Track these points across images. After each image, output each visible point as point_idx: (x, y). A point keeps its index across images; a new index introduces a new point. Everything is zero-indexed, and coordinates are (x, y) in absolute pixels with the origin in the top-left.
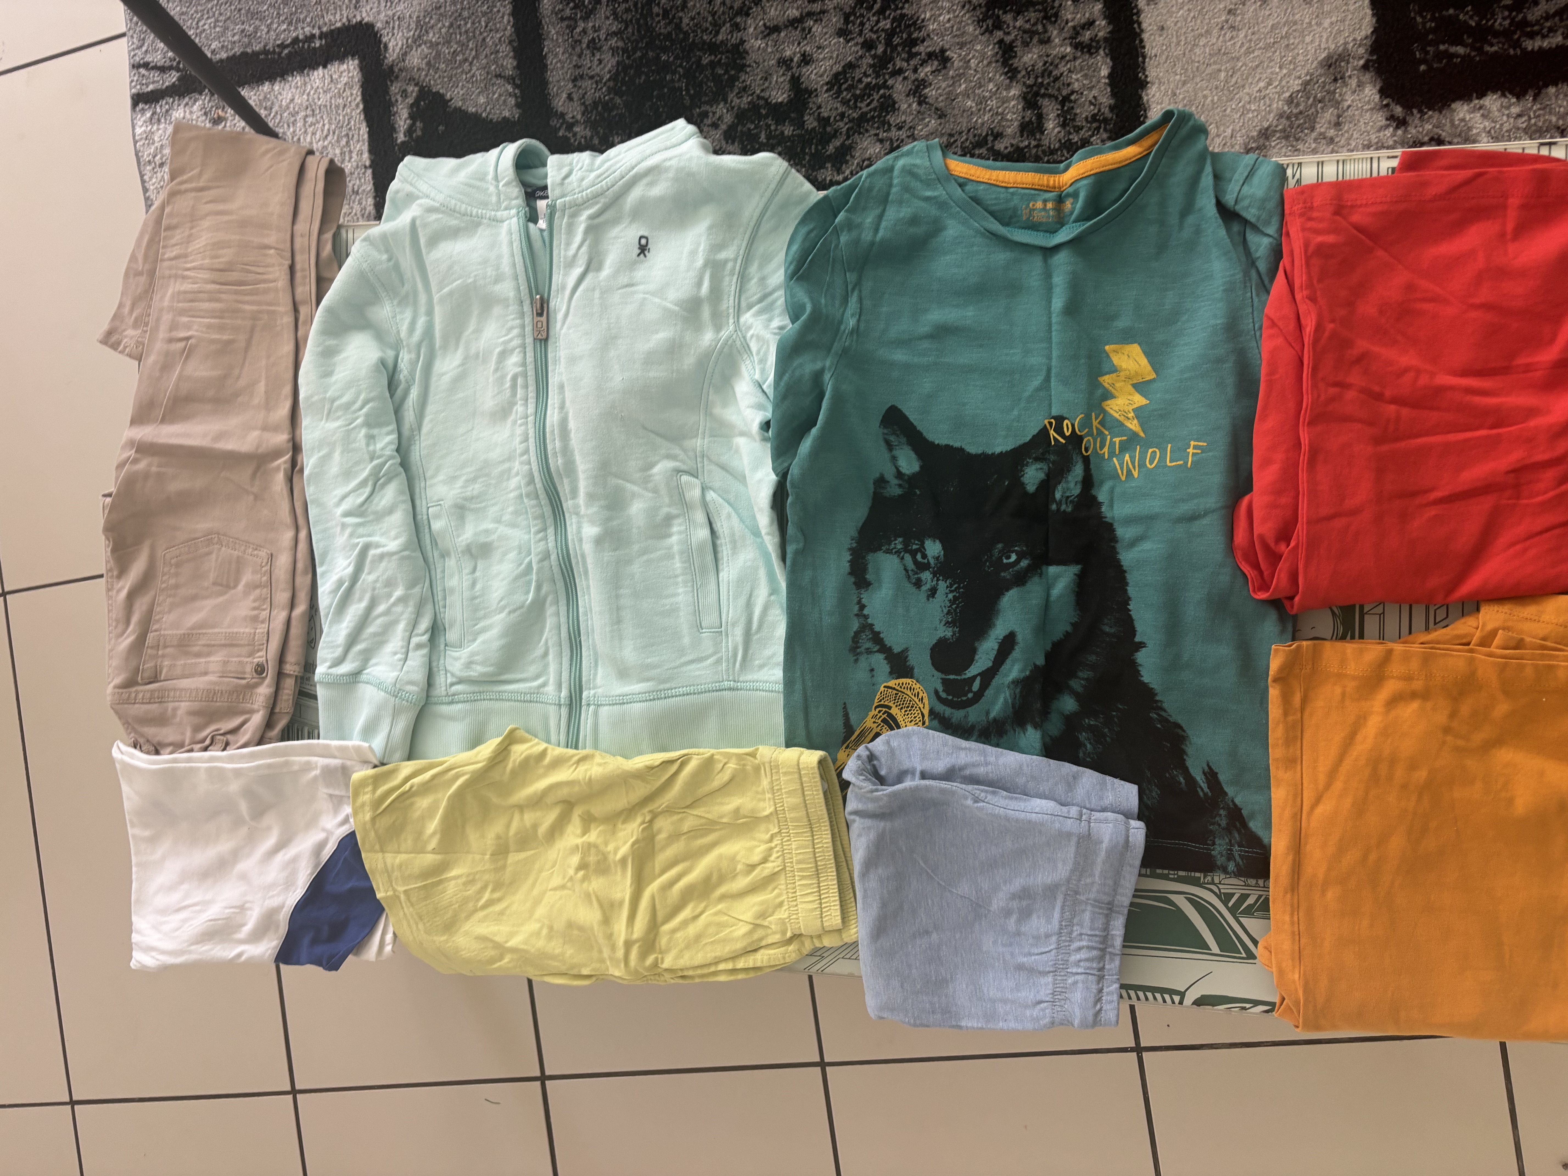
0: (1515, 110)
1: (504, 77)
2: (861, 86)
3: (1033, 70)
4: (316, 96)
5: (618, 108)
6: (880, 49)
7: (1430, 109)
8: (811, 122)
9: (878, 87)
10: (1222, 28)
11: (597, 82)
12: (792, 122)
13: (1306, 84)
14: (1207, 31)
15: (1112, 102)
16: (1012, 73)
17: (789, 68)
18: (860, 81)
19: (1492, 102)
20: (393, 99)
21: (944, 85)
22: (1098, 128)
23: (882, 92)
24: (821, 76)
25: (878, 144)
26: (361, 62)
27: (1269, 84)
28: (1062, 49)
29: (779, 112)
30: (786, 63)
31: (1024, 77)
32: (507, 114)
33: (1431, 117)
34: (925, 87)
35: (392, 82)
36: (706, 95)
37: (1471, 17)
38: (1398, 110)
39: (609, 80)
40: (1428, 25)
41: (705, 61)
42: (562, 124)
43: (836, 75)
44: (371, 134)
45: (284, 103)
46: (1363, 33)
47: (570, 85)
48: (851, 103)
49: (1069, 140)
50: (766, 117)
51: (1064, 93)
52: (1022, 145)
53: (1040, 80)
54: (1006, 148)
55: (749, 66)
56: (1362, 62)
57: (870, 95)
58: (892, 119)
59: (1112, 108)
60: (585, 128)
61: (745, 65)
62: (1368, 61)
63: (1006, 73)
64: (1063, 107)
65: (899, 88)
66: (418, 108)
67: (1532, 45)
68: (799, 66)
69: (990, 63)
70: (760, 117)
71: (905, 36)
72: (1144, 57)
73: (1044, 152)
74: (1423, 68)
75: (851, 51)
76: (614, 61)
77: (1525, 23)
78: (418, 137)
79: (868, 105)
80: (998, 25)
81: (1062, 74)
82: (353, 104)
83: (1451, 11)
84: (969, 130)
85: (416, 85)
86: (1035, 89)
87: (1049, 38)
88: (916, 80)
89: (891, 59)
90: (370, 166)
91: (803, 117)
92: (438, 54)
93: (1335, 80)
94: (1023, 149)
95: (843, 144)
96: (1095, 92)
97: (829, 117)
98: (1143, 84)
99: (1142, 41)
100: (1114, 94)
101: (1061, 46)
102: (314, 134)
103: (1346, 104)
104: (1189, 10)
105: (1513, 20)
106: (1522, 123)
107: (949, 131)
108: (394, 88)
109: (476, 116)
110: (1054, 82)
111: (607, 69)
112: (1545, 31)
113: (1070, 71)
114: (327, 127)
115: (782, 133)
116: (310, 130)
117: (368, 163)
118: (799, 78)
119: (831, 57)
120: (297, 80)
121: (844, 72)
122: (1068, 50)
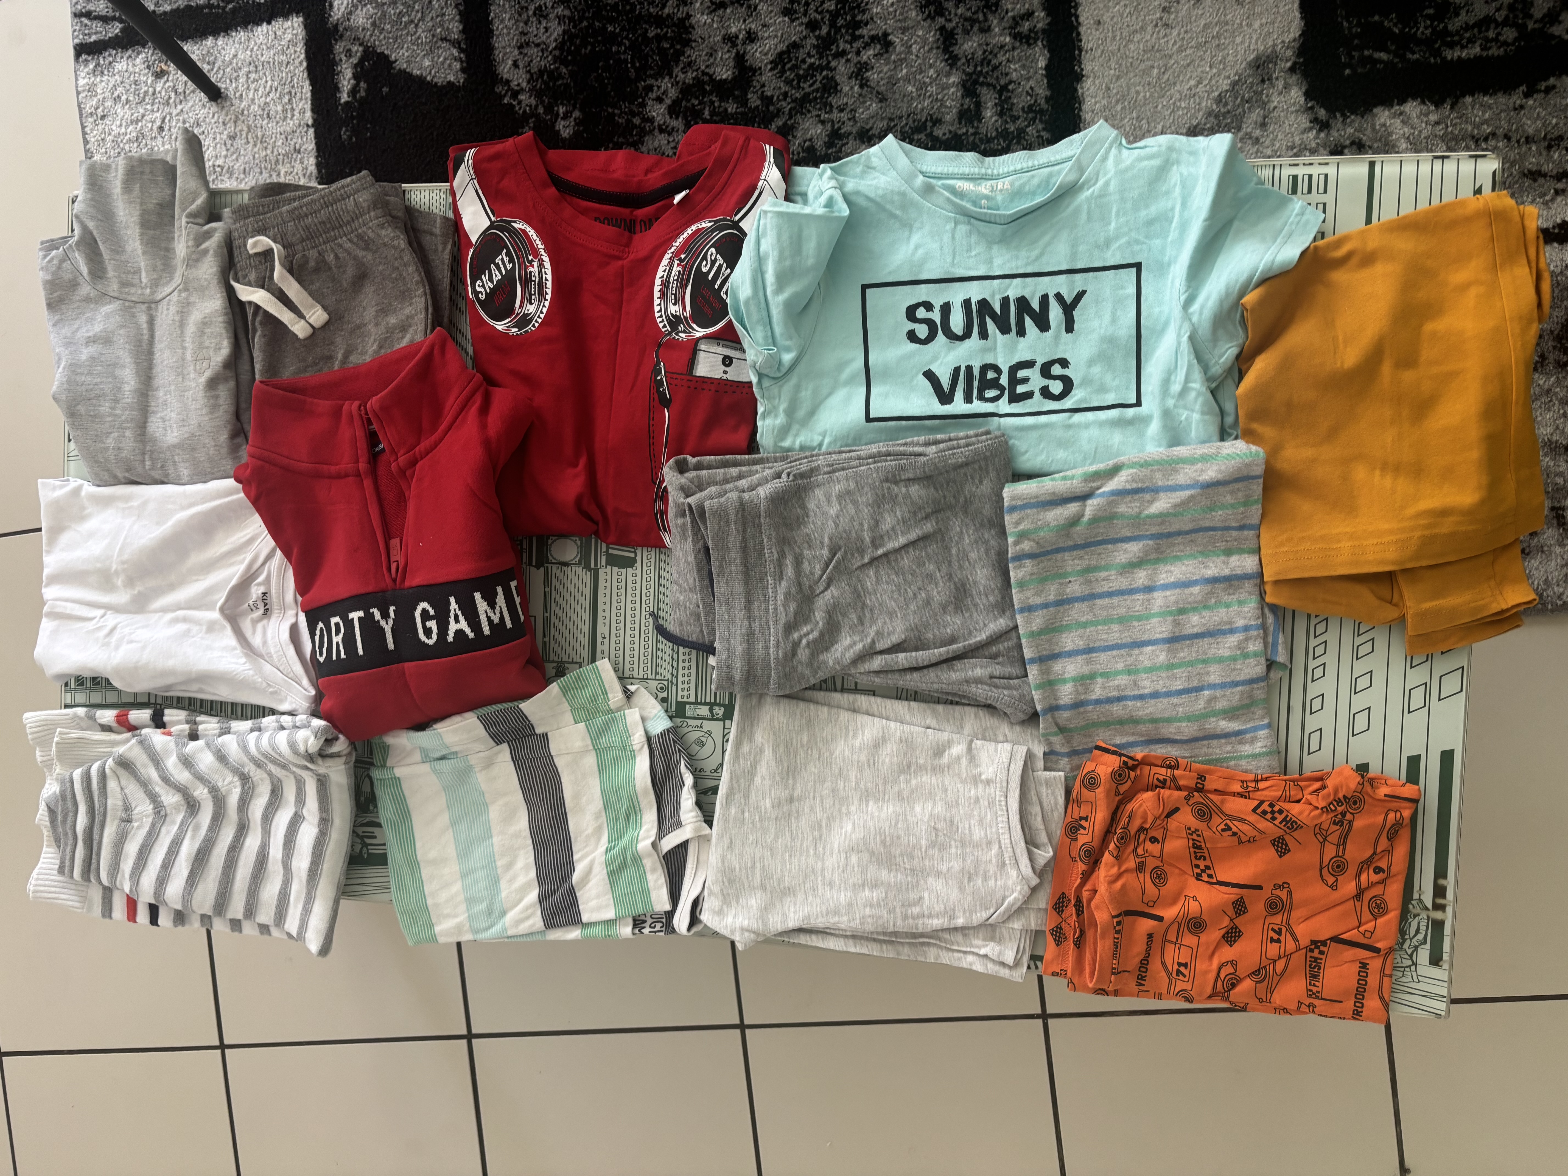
0: (1433, 117)
1: (450, 41)
2: (805, 66)
3: (973, 58)
4: (259, 53)
5: (563, 78)
6: (825, 30)
7: (1352, 114)
8: (754, 101)
9: (821, 68)
10: (1156, 25)
11: (542, 51)
12: (736, 99)
13: (1234, 84)
14: (1142, 28)
15: (1048, 93)
16: (952, 60)
17: (734, 45)
18: (804, 61)
19: (1412, 108)
20: (337, 58)
21: (885, 69)
22: (1034, 119)
23: (825, 73)
24: (766, 54)
25: (820, 125)
26: (305, 20)
27: (1199, 82)
28: (1002, 39)
29: (722, 89)
30: (731, 40)
31: (964, 64)
32: (451, 78)
33: (1353, 121)
34: (867, 70)
35: (336, 40)
36: (652, 68)
37: (1395, 25)
38: (1322, 113)
39: (555, 48)
40: (1354, 30)
41: (651, 34)
42: (507, 91)
43: (780, 55)
44: (313, 92)
45: (227, 59)
46: (1292, 36)
47: (516, 52)
48: (795, 83)
49: (1006, 129)
50: (711, 93)
51: (1002, 82)
52: (960, 132)
53: (979, 69)
54: (944, 134)
55: (695, 41)
56: (1289, 64)
57: (813, 76)
58: (834, 101)
59: (1048, 100)
60: (530, 96)
61: (690, 40)
62: (1295, 64)
63: (946, 60)
64: (1000, 96)
65: (842, 69)
66: (362, 68)
67: (1452, 54)
68: (744, 43)
69: (931, 49)
70: (704, 93)
71: (848, 18)
72: (1080, 50)
73: (981, 140)
74: (1347, 71)
75: (796, 31)
76: (560, 30)
77: (1446, 32)
78: (361, 97)
79: (810, 86)
80: (940, 11)
81: (1000, 64)
82: (297, 62)
83: (1376, 18)
84: (909, 116)
85: (361, 45)
86: (974, 77)
87: (989, 27)
88: (859, 62)
89: (835, 41)
90: (313, 126)
91: (746, 95)
92: (384, 14)
93: (1263, 81)
94: (961, 136)
95: (785, 124)
96: (1032, 83)
97: (772, 96)
98: (1079, 77)
99: (1079, 34)
100: (1050, 86)
101: (1001, 35)
102: (256, 90)
103: (1272, 105)
104: (1126, 6)
105: (1434, 29)
106: (1440, 130)
107: (889, 115)
108: (339, 48)
109: (421, 80)
110: (993, 71)
111: (553, 38)
112: (1464, 42)
113: (1008, 61)
114: (269, 83)
115: (726, 110)
116: (253, 86)
117: (310, 122)
118: (743, 56)
119: (776, 36)
120: (241, 35)
121: (788, 51)
122: (1008, 39)
